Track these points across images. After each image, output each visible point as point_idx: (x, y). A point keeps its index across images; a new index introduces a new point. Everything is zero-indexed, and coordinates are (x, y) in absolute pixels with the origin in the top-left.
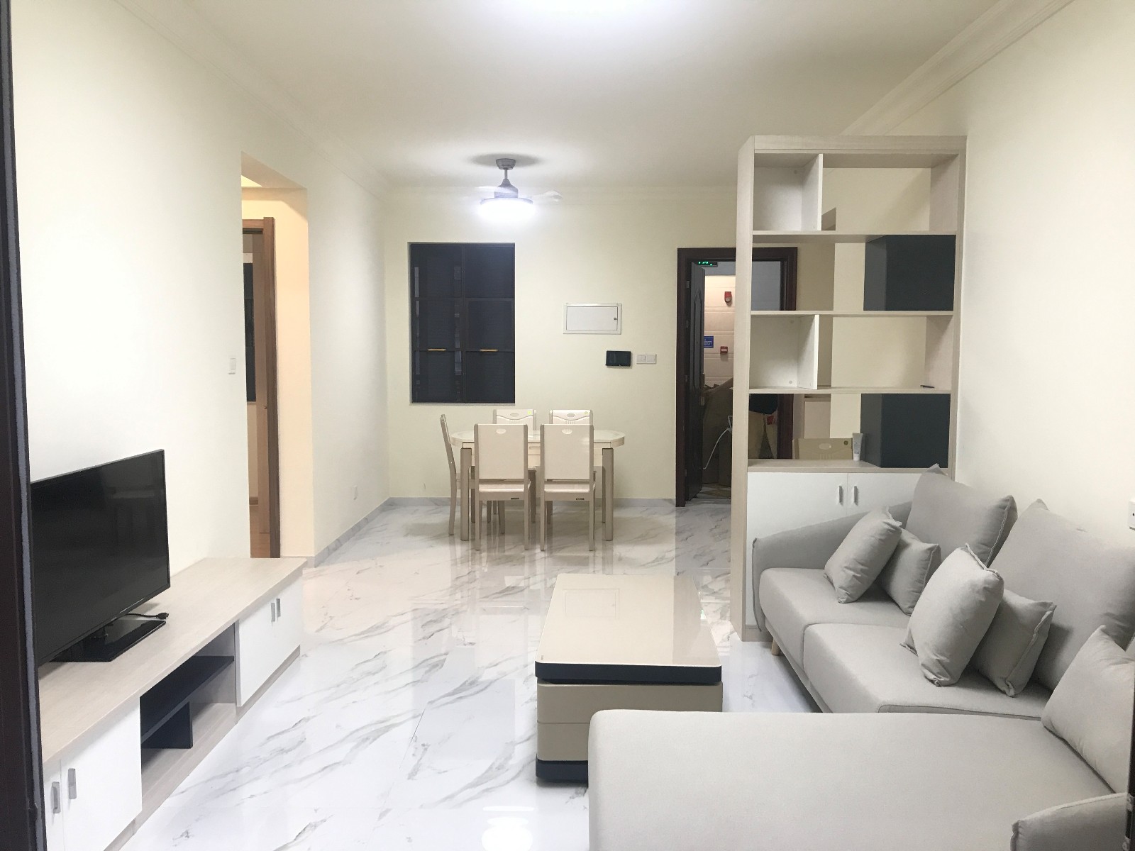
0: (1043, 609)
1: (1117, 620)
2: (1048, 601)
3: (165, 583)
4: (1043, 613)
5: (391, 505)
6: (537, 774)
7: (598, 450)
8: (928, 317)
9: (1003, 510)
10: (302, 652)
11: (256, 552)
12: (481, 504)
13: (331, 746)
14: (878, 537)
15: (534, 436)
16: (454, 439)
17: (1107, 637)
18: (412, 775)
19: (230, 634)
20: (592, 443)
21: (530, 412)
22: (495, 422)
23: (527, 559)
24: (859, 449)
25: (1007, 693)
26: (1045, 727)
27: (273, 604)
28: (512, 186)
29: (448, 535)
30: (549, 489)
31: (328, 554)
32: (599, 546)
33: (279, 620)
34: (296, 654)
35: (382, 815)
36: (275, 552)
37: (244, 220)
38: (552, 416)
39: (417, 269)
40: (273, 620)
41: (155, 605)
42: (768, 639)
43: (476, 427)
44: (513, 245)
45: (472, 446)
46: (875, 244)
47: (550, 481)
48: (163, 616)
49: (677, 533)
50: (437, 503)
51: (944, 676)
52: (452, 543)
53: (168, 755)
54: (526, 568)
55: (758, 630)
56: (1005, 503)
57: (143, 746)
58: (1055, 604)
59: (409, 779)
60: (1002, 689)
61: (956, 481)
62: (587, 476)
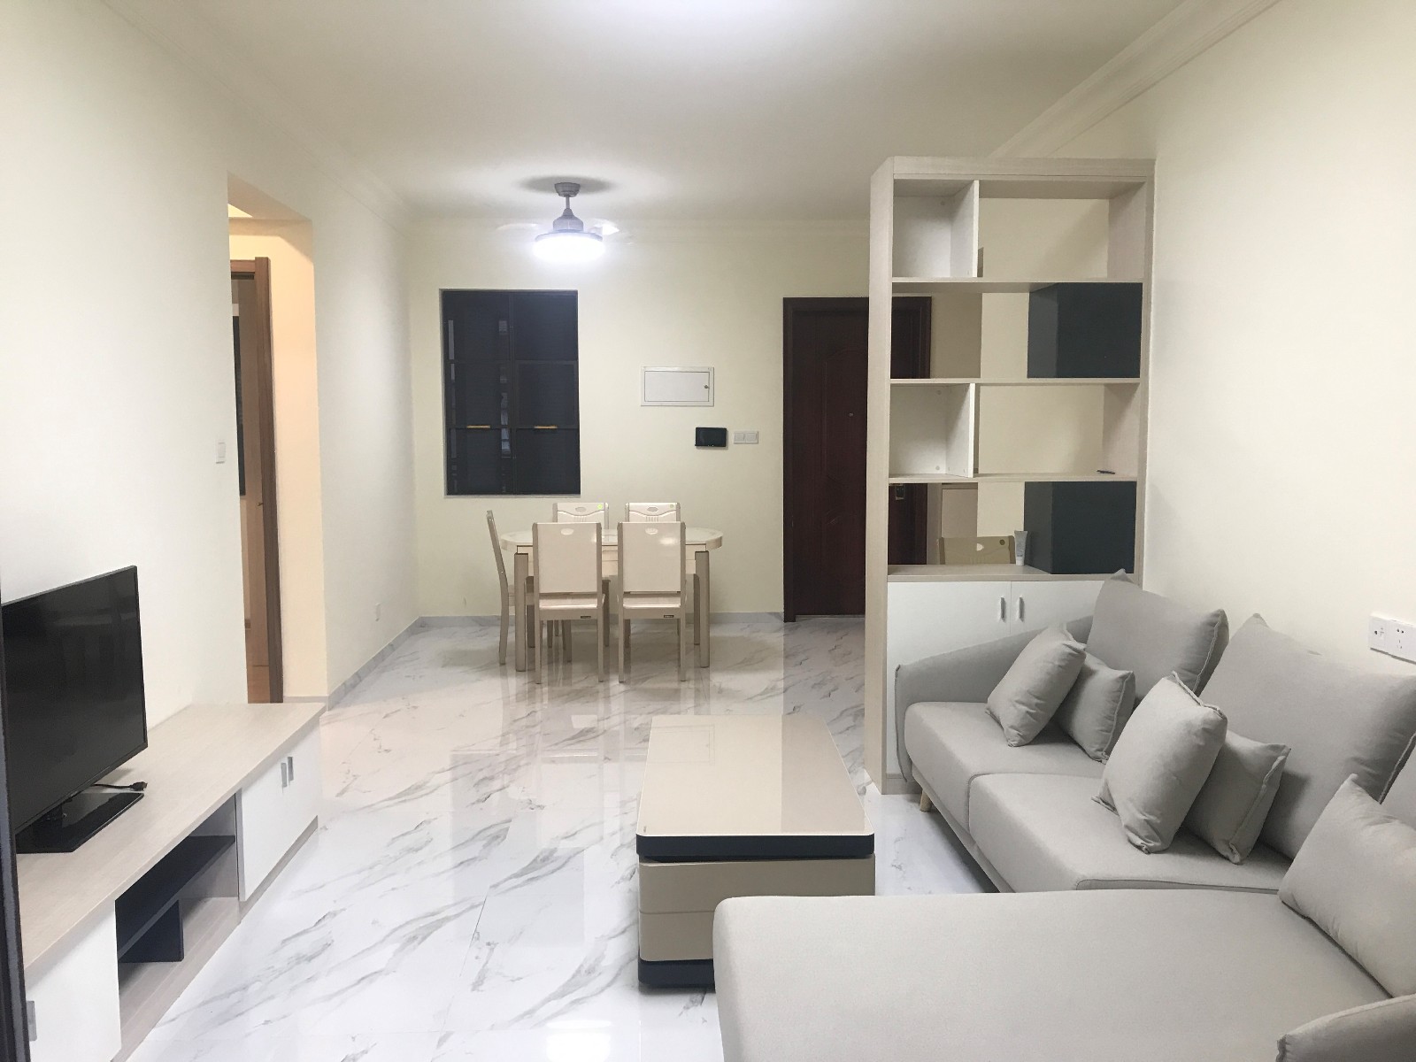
0: (1275, 754)
1: (1367, 765)
2: (1282, 744)
3: (139, 742)
4: (1275, 759)
5: (422, 626)
6: (641, 978)
7: (690, 553)
8: (1107, 385)
9: (1211, 628)
10: (320, 824)
11: (256, 695)
12: (542, 624)
13: (368, 949)
14: (1057, 663)
15: (610, 538)
16: (506, 542)
17: (1359, 788)
18: (477, 985)
19: (230, 807)
20: (683, 544)
21: (600, 506)
22: (555, 519)
23: (601, 695)
24: (1023, 551)
25: (1231, 858)
26: (1283, 902)
27: (283, 764)
28: (576, 219)
29: (498, 664)
30: (630, 604)
31: (346, 692)
32: (690, 674)
33: (292, 785)
34: (314, 825)
35: (441, 1041)
36: (276, 695)
37: (231, 261)
38: (628, 510)
39: (451, 323)
40: (285, 785)
41: (127, 772)
42: (915, 791)
43: (535, 527)
44: (576, 293)
45: (530, 551)
46: (1042, 294)
47: (628, 594)
48: (140, 786)
49: (787, 656)
50: (482, 622)
51: (1154, 840)
52: (504, 674)
53: (152, 970)
54: (601, 707)
55: (903, 780)
56: (1214, 620)
57: (120, 961)
58: (1289, 746)
59: (473, 990)
60: (1225, 854)
61: (1144, 589)
62: (677, 588)
